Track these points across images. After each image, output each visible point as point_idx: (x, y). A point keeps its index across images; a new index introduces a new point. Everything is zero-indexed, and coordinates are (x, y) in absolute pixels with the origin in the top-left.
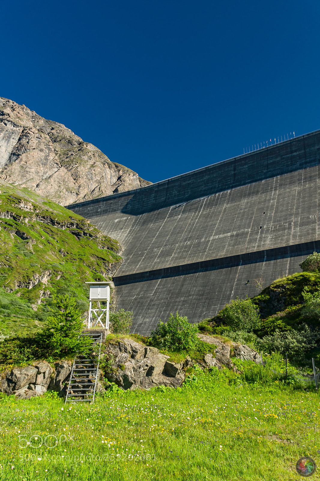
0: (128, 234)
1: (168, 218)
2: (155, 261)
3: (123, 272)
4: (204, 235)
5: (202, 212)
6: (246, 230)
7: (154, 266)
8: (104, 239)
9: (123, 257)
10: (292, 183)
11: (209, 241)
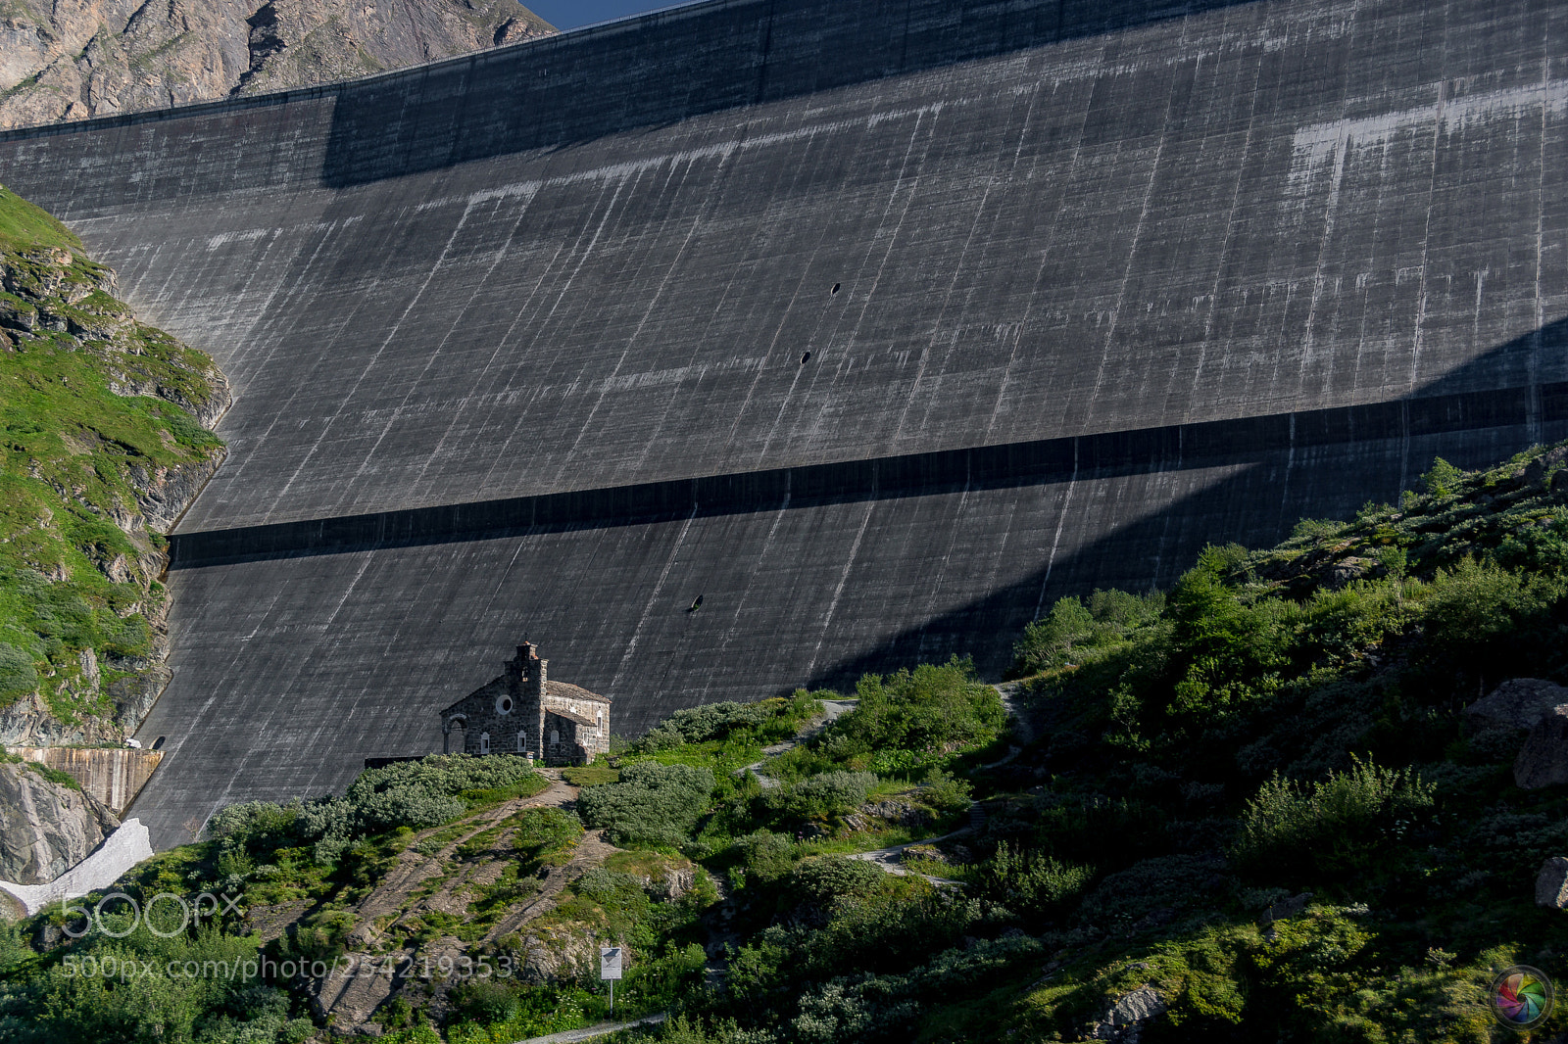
0: (266, 318)
1: (448, 256)
2: (359, 472)
3: (221, 510)
4: (579, 363)
5: (595, 248)
6: (748, 361)
7: (353, 497)
8: (140, 347)
9: (224, 436)
10: (978, 152)
11: (594, 397)
